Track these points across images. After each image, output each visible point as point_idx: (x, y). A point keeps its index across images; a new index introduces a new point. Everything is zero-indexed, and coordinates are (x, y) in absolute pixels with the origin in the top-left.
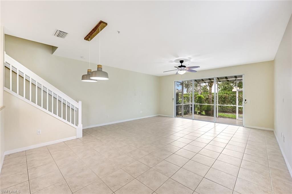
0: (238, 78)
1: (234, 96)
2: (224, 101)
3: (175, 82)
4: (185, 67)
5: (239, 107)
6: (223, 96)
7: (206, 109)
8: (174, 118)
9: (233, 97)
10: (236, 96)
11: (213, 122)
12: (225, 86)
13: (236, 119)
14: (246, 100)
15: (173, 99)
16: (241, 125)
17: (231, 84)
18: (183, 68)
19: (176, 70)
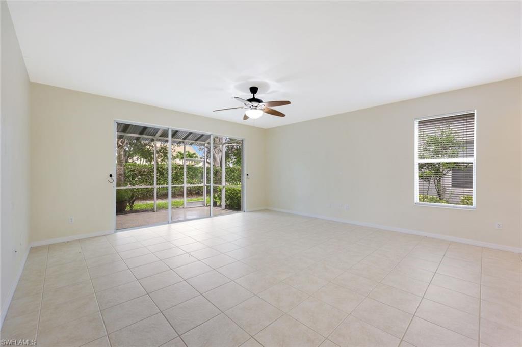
19: (242, 108)
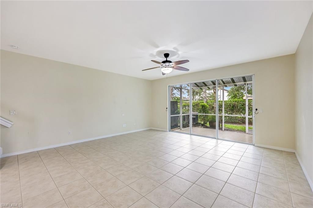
0: (248, 82)
2: (233, 110)
3: (170, 87)
5: (248, 118)
6: (231, 105)
7: (210, 120)
8: (168, 132)
10: (245, 104)
11: (215, 138)
12: (234, 93)
13: (245, 132)
15: (167, 108)
16: (250, 143)
17: (241, 91)
19: (159, 67)
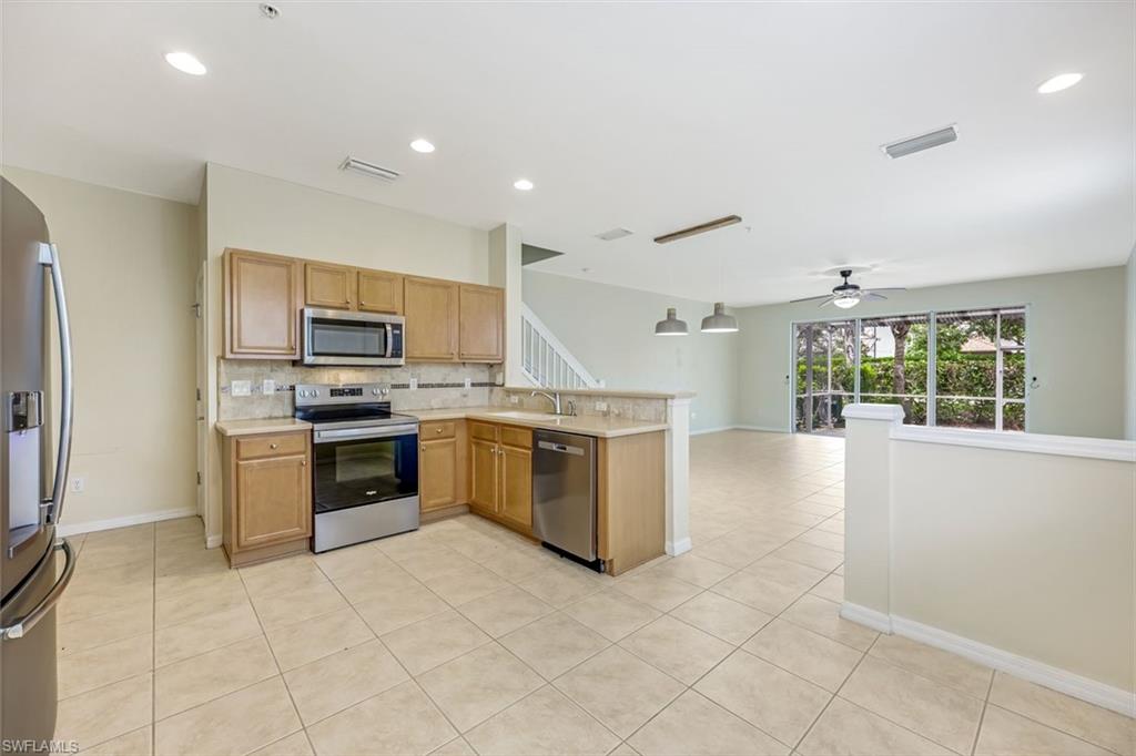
0: (1003, 312)
1: (980, 368)
2: (944, 385)
3: (796, 326)
4: (856, 287)
9: (976, 372)
14: (1035, 379)
15: (787, 377)
18: (850, 291)
